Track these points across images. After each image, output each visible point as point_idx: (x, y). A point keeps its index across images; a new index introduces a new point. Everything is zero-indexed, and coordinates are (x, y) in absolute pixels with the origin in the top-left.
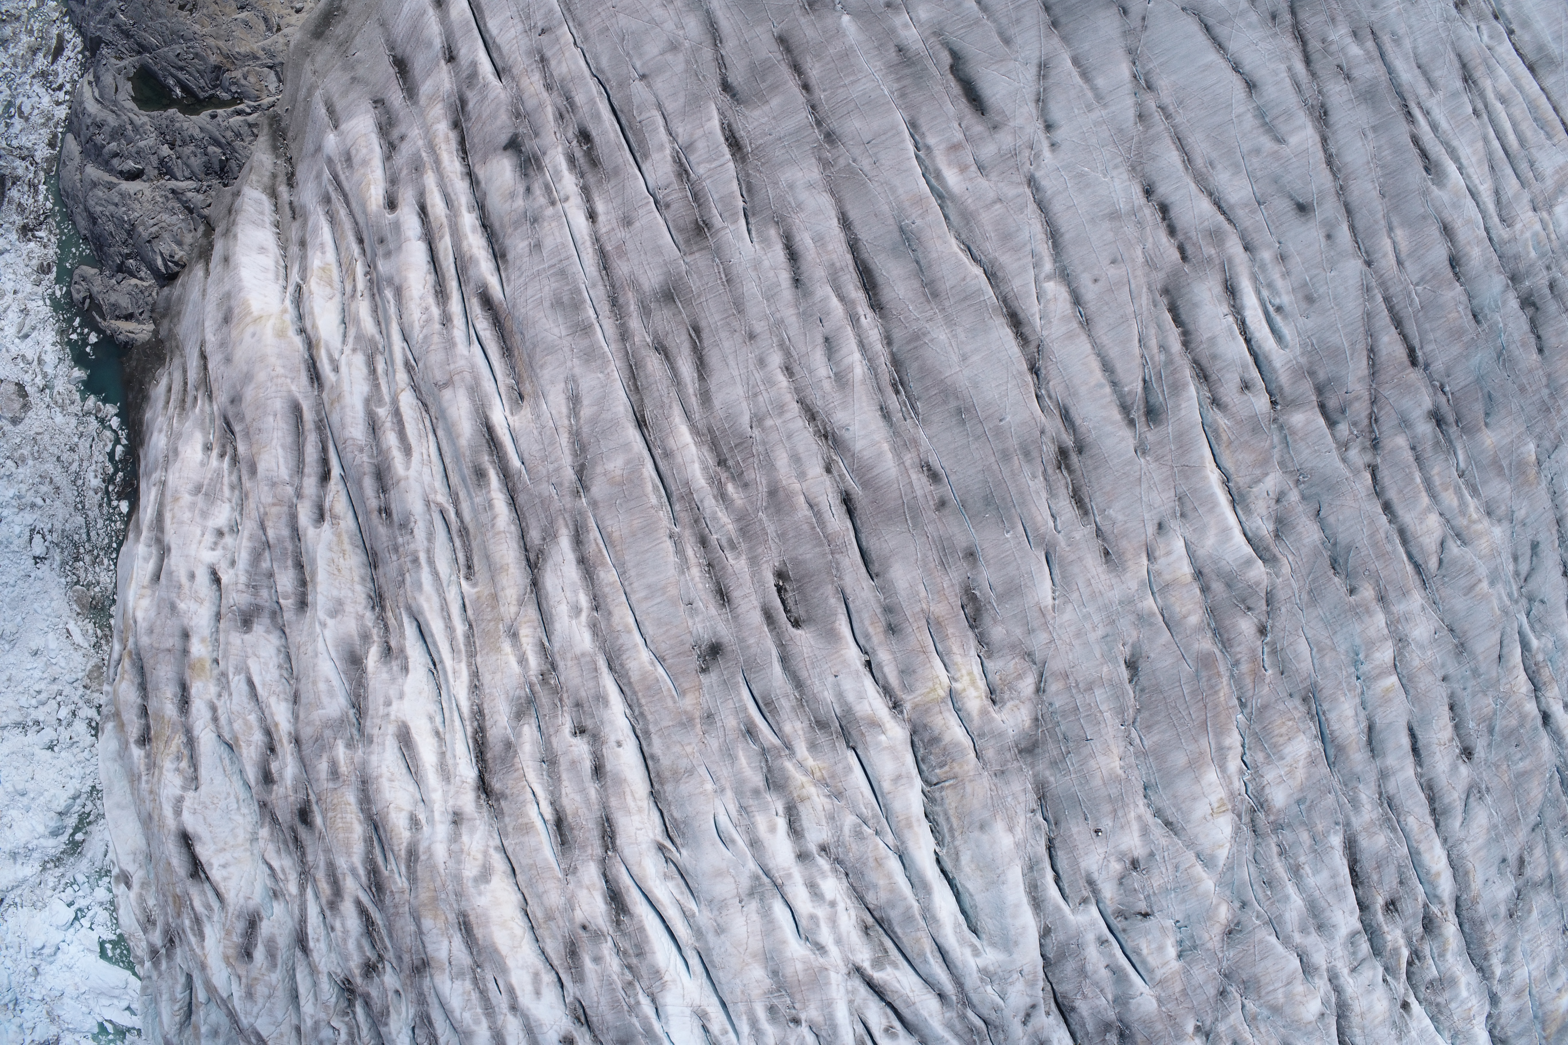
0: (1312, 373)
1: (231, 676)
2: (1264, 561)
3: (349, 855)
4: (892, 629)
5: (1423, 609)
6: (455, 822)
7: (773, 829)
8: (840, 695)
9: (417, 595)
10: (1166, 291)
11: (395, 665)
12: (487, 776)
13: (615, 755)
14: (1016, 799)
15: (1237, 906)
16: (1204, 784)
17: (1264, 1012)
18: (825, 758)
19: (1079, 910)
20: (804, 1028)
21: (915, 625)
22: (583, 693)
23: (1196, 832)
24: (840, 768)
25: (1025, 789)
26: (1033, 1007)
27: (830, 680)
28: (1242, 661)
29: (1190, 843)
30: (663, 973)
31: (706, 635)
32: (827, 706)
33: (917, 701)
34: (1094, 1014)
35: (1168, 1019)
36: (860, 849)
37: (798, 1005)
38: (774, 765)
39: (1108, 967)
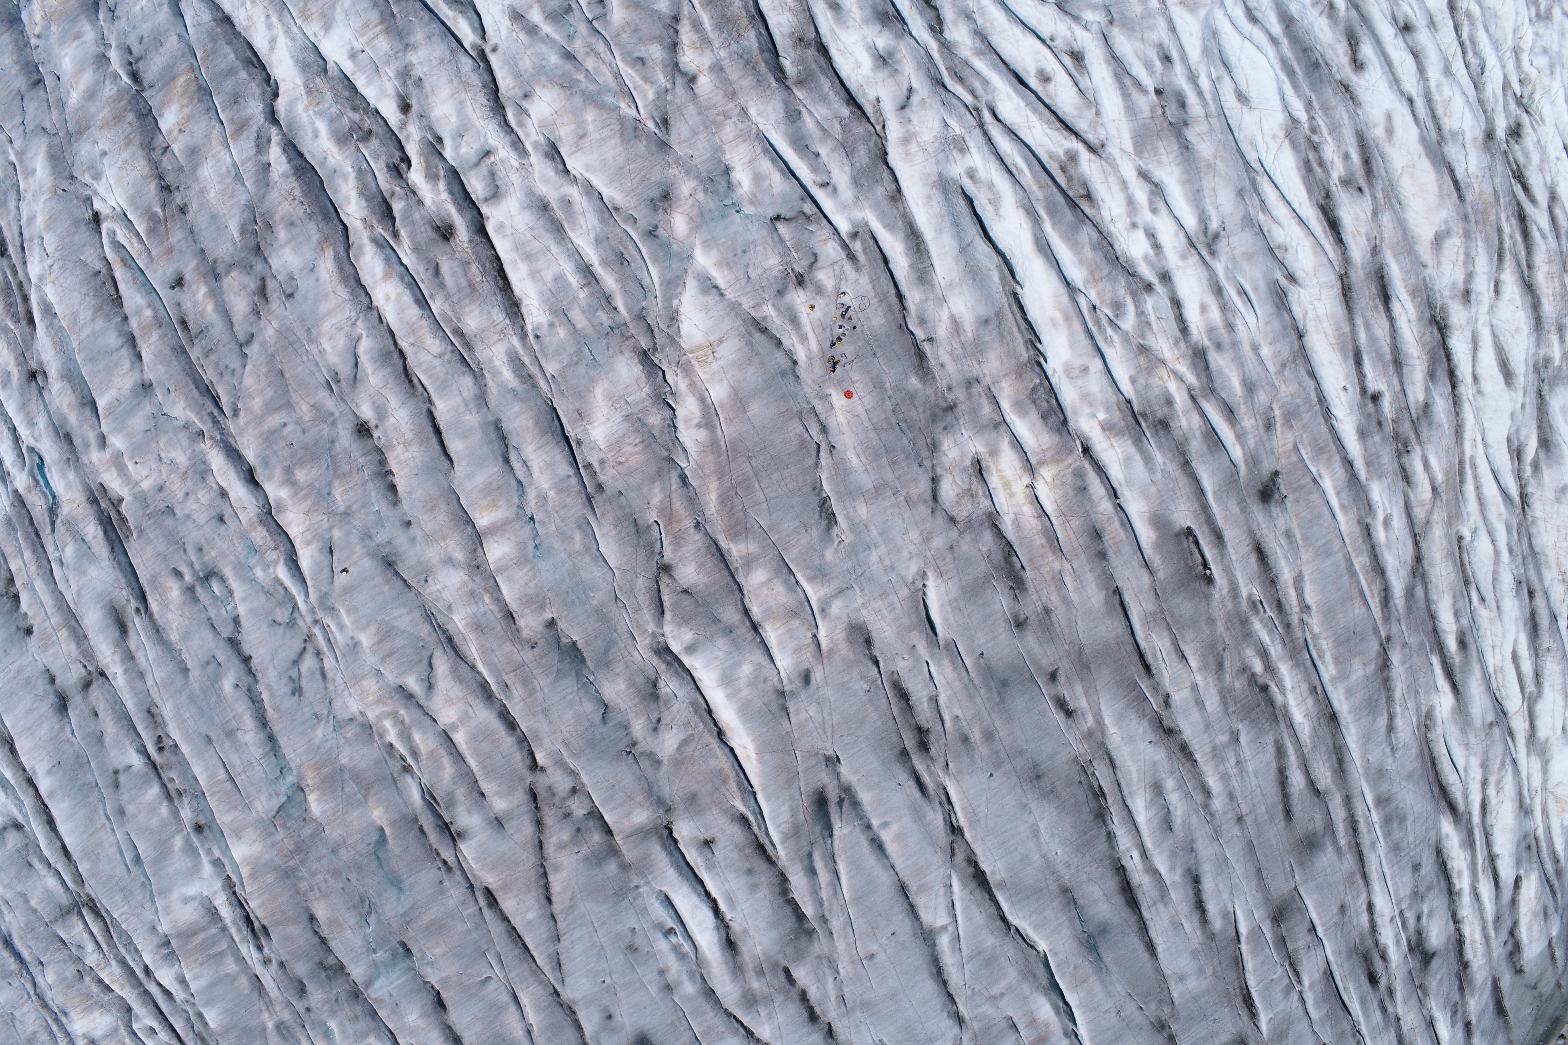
0: (625, 867)
2: (668, 650)
4: (1097, 535)
5: (449, 608)
6: (1469, 293)
7: (1204, 308)
8: (1148, 460)
10: (810, 933)
12: (1442, 342)
13: (1348, 377)
14: (951, 354)
15: (661, 232)
16: (725, 384)
17: (609, 99)
18: (1156, 391)
19: (859, 226)
20: (1150, 83)
21: (1076, 545)
22: (1377, 438)
23: (730, 324)
24: (1141, 381)
25: (942, 366)
26: (903, 108)
27: (1158, 476)
28: (692, 530)
29: (734, 306)
30: (1286, 143)
31: (1275, 510)
32: (1159, 447)
33: (1070, 460)
34: (824, 98)
35: (734, 93)
36: (1114, 291)
37: (1159, 111)
38: (1204, 379)
39: (818, 155)
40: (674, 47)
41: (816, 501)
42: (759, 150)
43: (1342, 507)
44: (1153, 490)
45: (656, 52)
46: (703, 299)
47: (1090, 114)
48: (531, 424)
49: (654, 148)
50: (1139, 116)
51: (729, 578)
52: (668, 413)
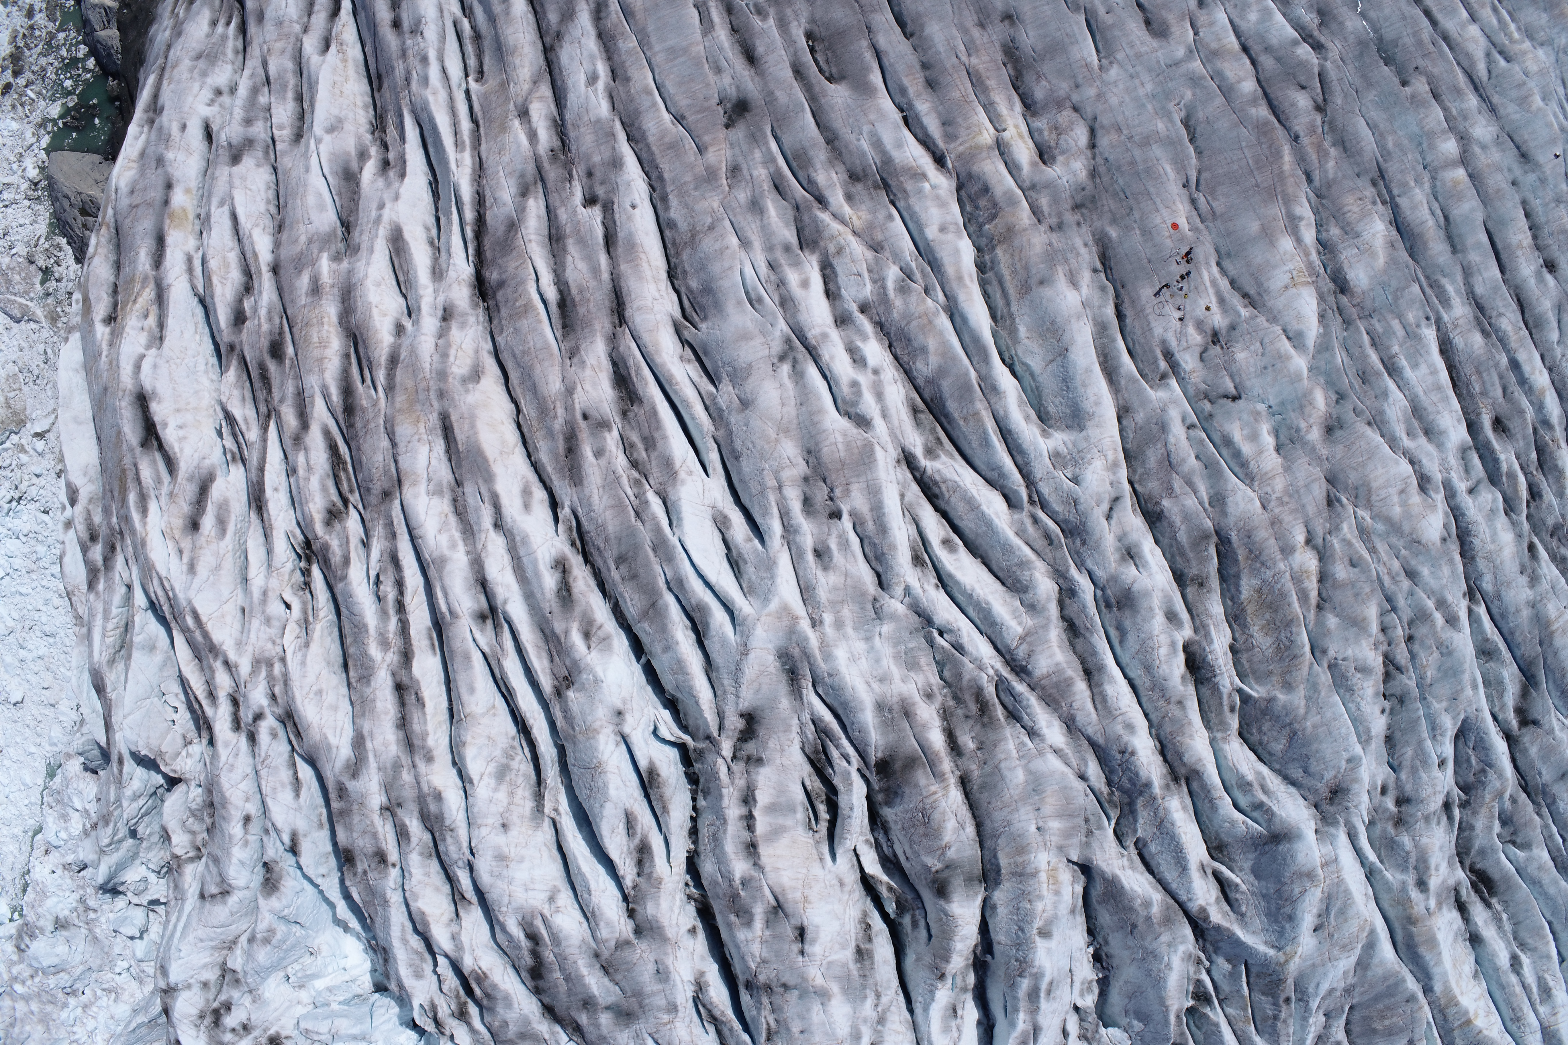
1: (213, 209)
2: (1312, 46)
3: (322, 371)
4: (931, 84)
5: (1480, 111)
6: (444, 319)
7: (805, 284)
8: (877, 144)
9: (423, 92)
11: (392, 174)
12: (483, 272)
13: (630, 218)
14: (1078, 254)
15: (1334, 397)
16: (1281, 250)
17: (1380, 527)
18: (863, 207)
19: (1159, 386)
20: (846, 523)
21: (955, 76)
22: (597, 159)
23: (1277, 303)
24: (881, 216)
25: (1086, 245)
26: (1116, 499)
27: (866, 129)
28: (1302, 134)
29: (1273, 319)
30: (678, 464)
31: (732, 92)
32: (864, 154)
33: (961, 148)
34: (1187, 517)
35: (1272, 524)
36: (906, 304)
37: (838, 492)
38: (806, 218)
39: (1197, 457)
40: (1323, 577)
41: (1199, 142)
42: (1252, 465)
43: (649, 93)
44: (872, 117)
45: (1341, 571)
46: (1302, 327)
47: (909, 497)
48: (1431, 244)
49: (1341, 476)
50: (864, 485)
51: (1269, 91)
52: (1324, 235)
